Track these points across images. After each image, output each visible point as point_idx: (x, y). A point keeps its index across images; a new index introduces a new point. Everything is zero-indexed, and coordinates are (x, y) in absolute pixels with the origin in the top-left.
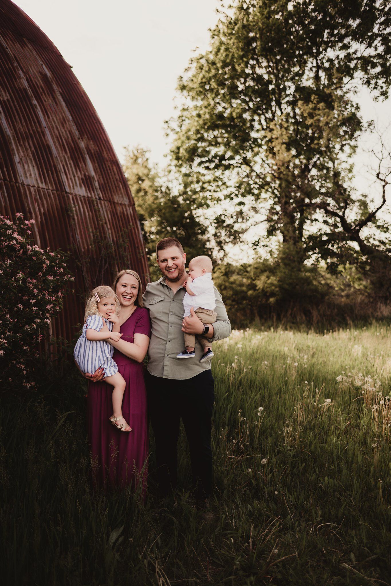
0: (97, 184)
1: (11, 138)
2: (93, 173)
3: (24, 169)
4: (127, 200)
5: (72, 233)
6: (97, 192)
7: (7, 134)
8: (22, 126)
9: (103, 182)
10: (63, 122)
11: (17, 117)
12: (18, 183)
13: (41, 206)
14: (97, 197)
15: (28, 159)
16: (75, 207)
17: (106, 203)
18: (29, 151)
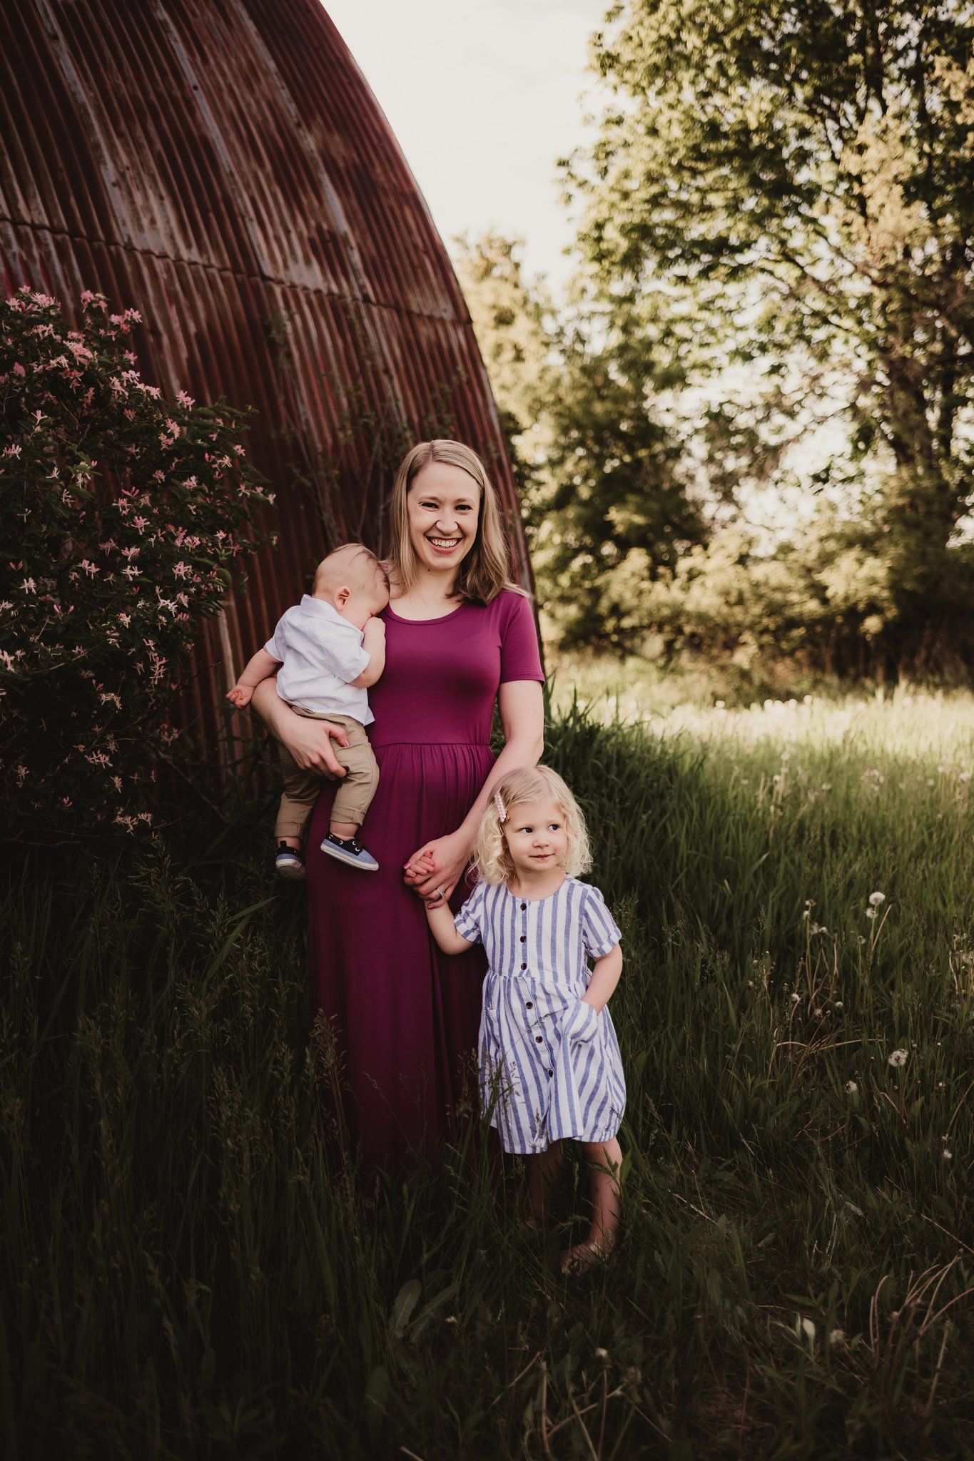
0: (356, 257)
1: (91, 112)
2: (343, 226)
3: (133, 202)
4: (450, 308)
5: (286, 394)
6: (357, 279)
7: (76, 100)
8: (125, 79)
9: (374, 252)
10: (251, 75)
11: (108, 54)
12: (116, 244)
13: (187, 314)
14: (358, 295)
15: (144, 175)
16: (291, 319)
17: (385, 313)
18: (147, 151)
